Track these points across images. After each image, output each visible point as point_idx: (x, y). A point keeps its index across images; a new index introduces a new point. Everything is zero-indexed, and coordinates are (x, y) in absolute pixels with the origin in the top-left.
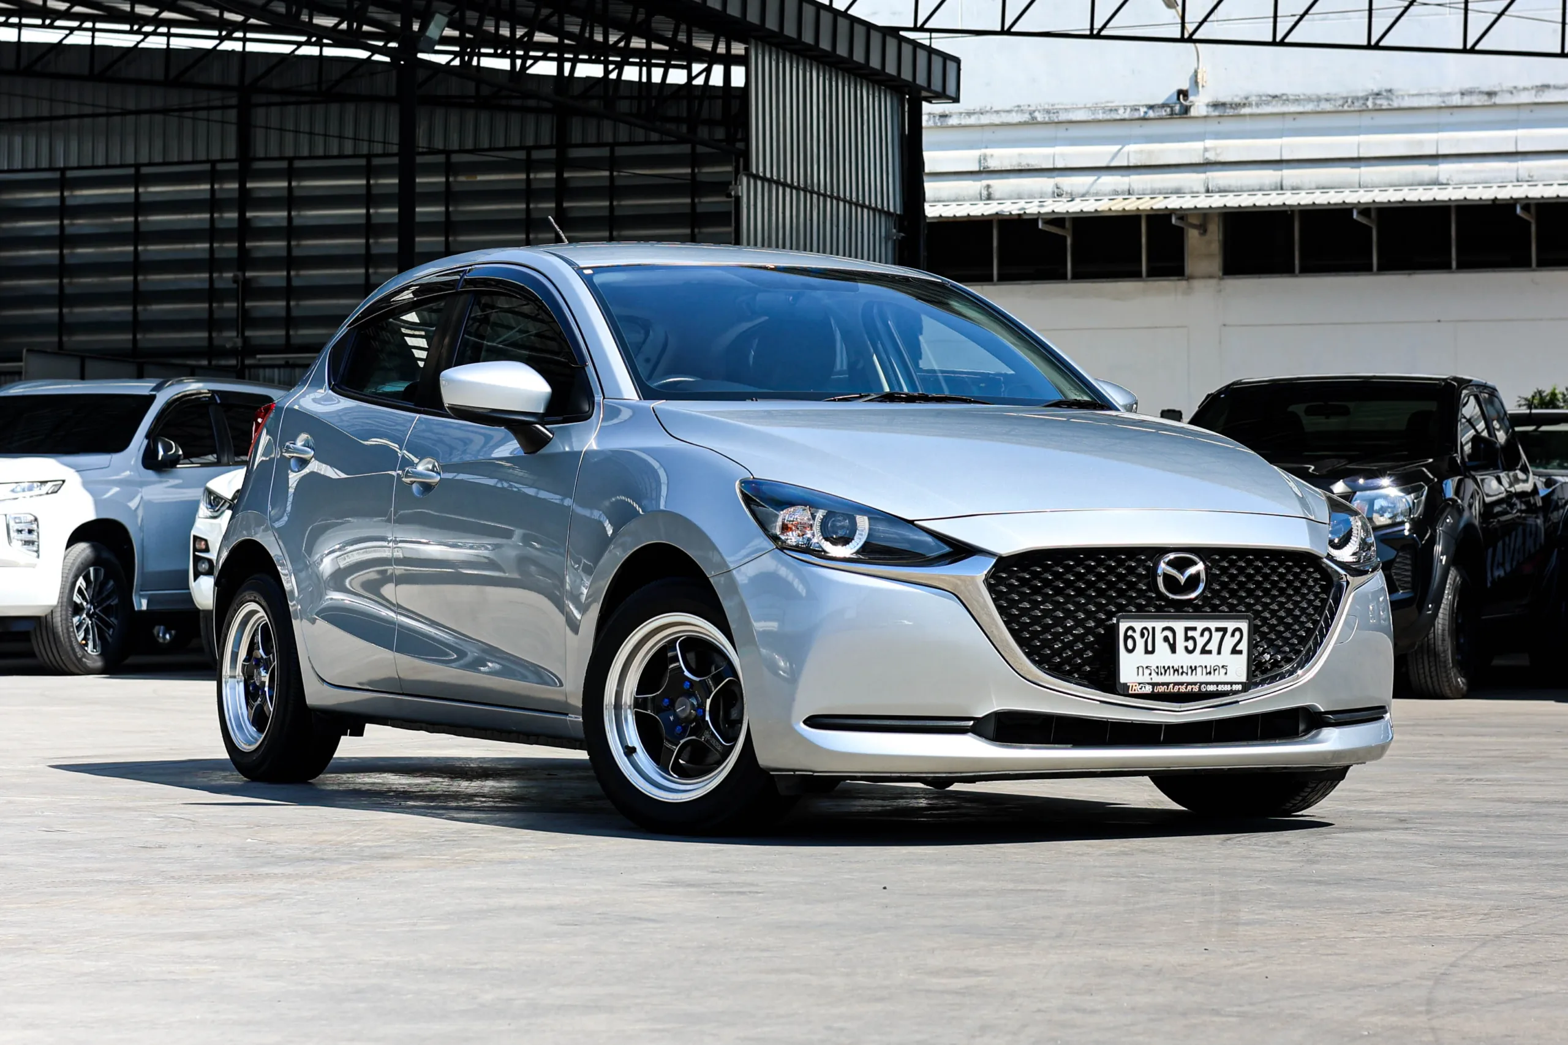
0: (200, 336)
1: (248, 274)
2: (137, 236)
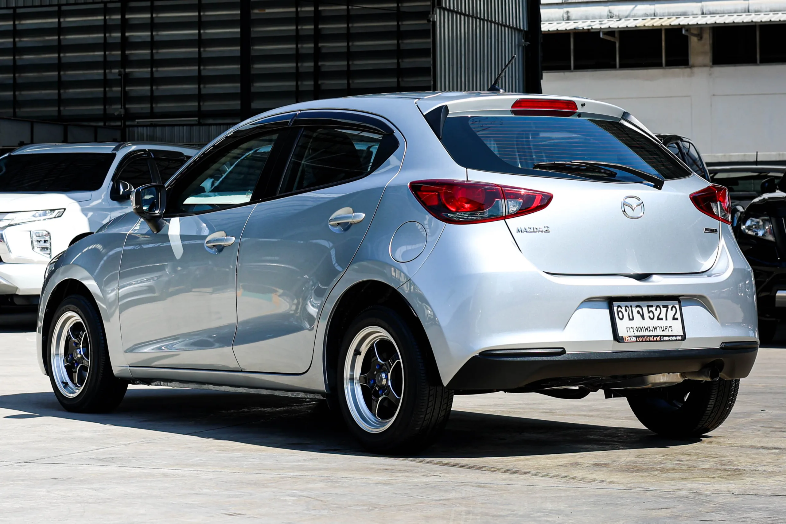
0: (98, 108)
1: (127, 70)
2: (60, 48)
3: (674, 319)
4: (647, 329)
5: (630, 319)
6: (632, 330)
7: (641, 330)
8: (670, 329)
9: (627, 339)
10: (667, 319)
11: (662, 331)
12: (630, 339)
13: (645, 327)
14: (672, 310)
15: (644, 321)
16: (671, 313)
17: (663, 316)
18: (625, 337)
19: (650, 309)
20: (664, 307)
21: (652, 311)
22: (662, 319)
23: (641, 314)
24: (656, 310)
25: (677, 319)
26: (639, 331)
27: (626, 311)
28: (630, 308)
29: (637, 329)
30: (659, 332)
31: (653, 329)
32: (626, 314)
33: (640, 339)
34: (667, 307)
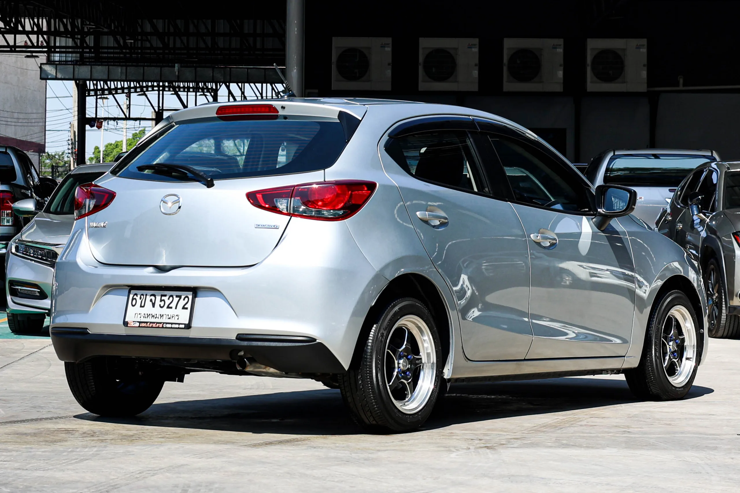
3: (184, 308)
4: (154, 316)
5: (141, 306)
6: (139, 316)
7: (148, 316)
8: (177, 317)
9: (131, 323)
10: (176, 308)
11: (168, 318)
12: (134, 324)
13: (152, 314)
14: (184, 299)
15: (154, 308)
17: (173, 305)
18: (129, 322)
19: (163, 298)
20: (177, 296)
21: (164, 300)
22: (171, 308)
23: (153, 302)
24: (169, 299)
25: (187, 308)
26: (146, 317)
27: (140, 298)
28: (145, 296)
29: (144, 316)
30: (165, 320)
31: (160, 316)
32: (139, 301)
33: (143, 325)
34: (180, 297)
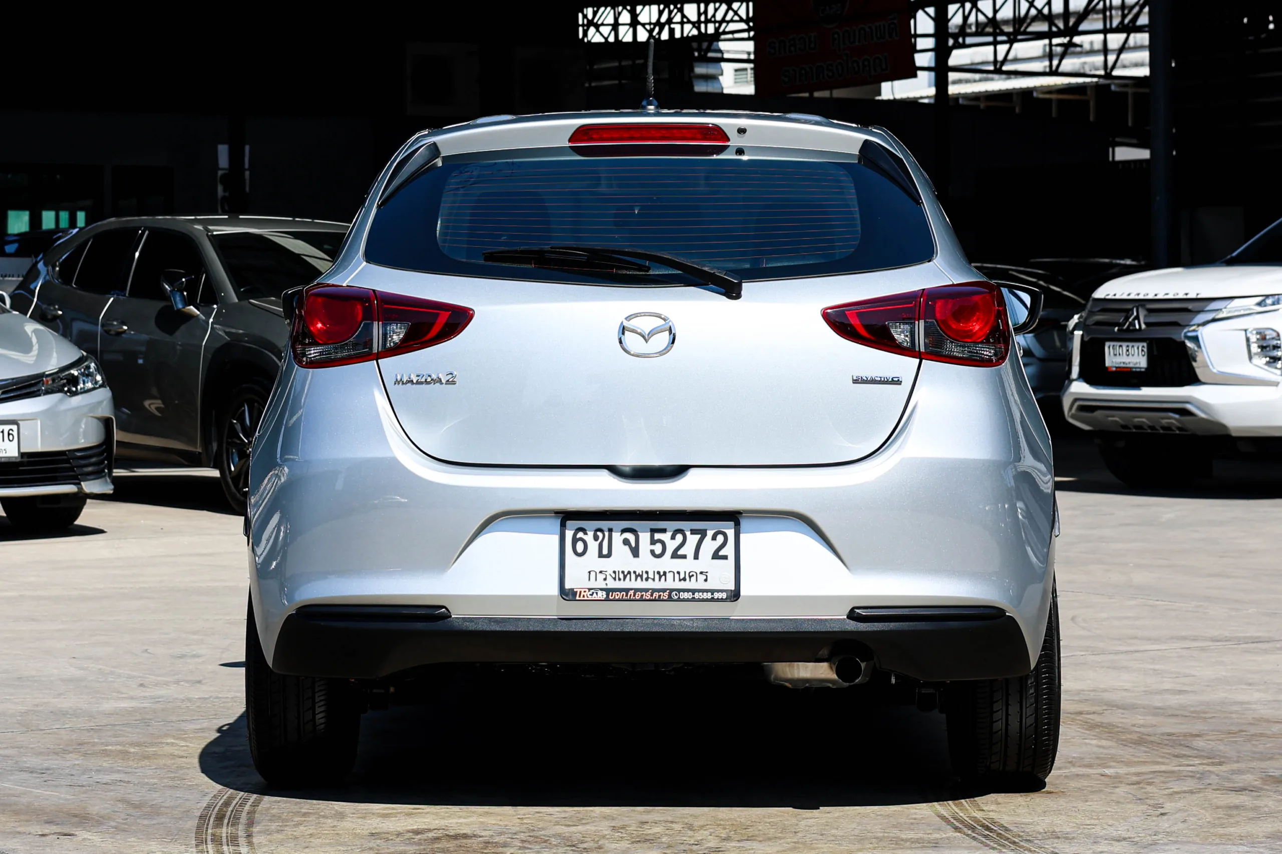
3: (716, 556)
4: (641, 577)
5: (601, 555)
6: (602, 577)
7: (625, 577)
8: (701, 578)
9: (582, 593)
10: (696, 557)
11: (680, 580)
12: (592, 595)
13: (635, 572)
14: (714, 538)
15: (636, 559)
16: (709, 546)
17: (688, 550)
18: (579, 591)
19: (657, 536)
20: (694, 532)
21: (661, 541)
22: (684, 557)
23: (633, 545)
24: (673, 538)
25: (725, 557)
27: (596, 538)
28: (607, 534)
29: (614, 576)
30: (670, 583)
31: (657, 577)
32: (593, 546)
33: (618, 595)
34: (703, 533)
